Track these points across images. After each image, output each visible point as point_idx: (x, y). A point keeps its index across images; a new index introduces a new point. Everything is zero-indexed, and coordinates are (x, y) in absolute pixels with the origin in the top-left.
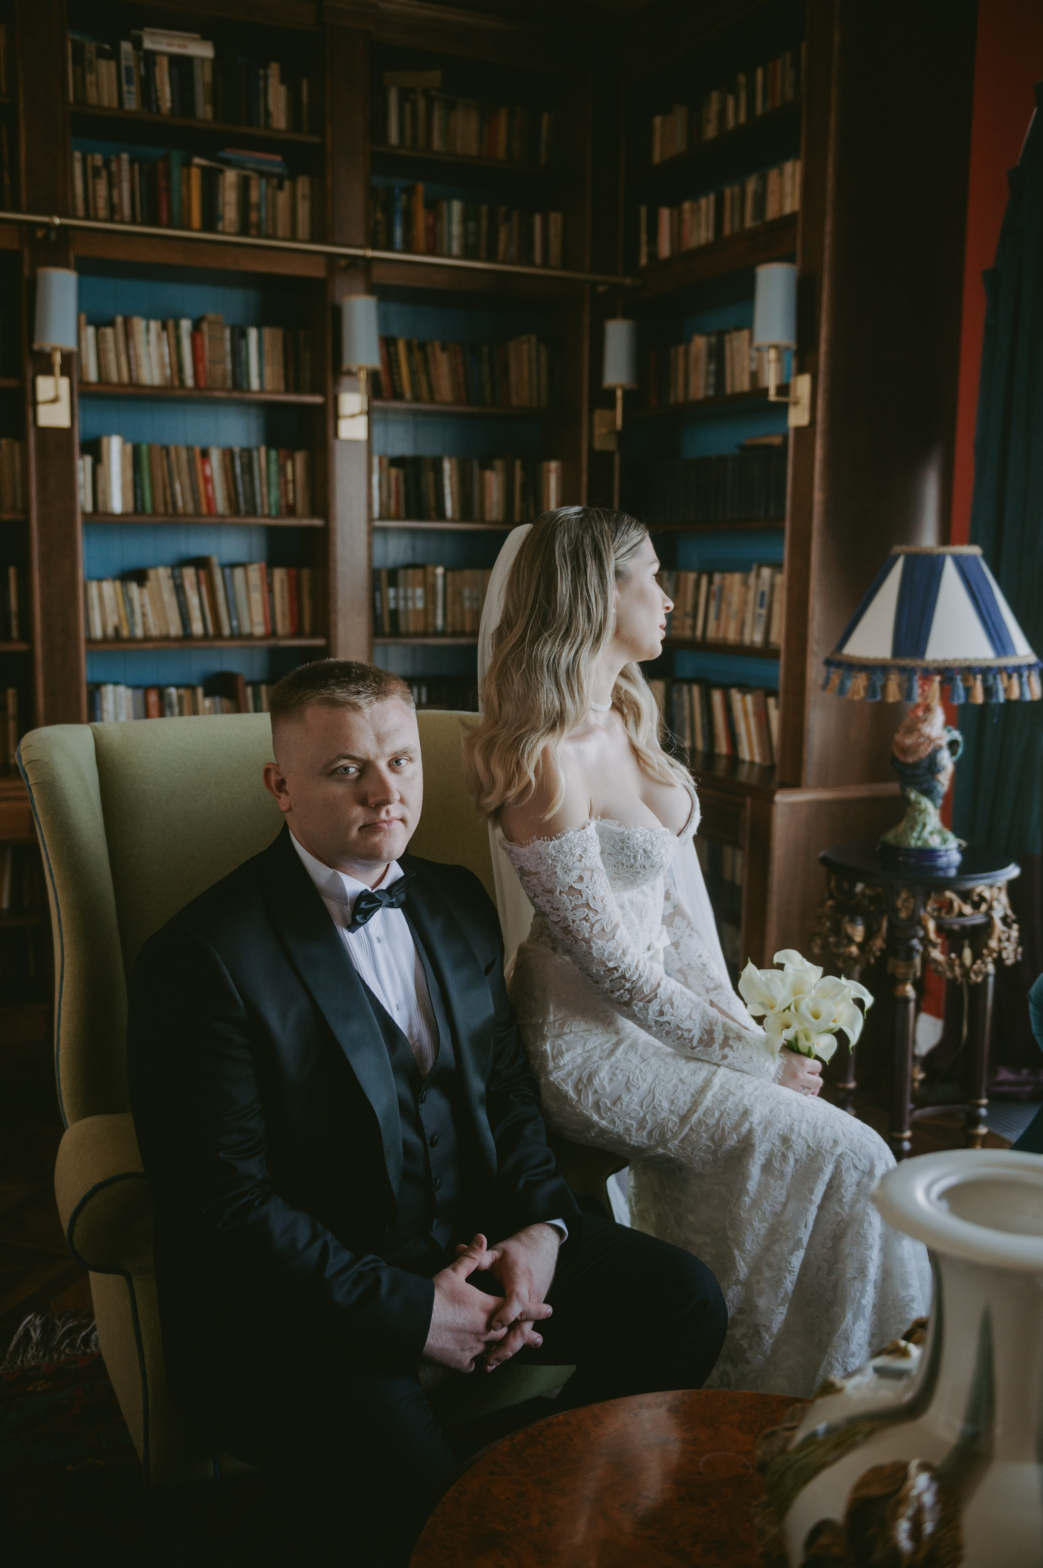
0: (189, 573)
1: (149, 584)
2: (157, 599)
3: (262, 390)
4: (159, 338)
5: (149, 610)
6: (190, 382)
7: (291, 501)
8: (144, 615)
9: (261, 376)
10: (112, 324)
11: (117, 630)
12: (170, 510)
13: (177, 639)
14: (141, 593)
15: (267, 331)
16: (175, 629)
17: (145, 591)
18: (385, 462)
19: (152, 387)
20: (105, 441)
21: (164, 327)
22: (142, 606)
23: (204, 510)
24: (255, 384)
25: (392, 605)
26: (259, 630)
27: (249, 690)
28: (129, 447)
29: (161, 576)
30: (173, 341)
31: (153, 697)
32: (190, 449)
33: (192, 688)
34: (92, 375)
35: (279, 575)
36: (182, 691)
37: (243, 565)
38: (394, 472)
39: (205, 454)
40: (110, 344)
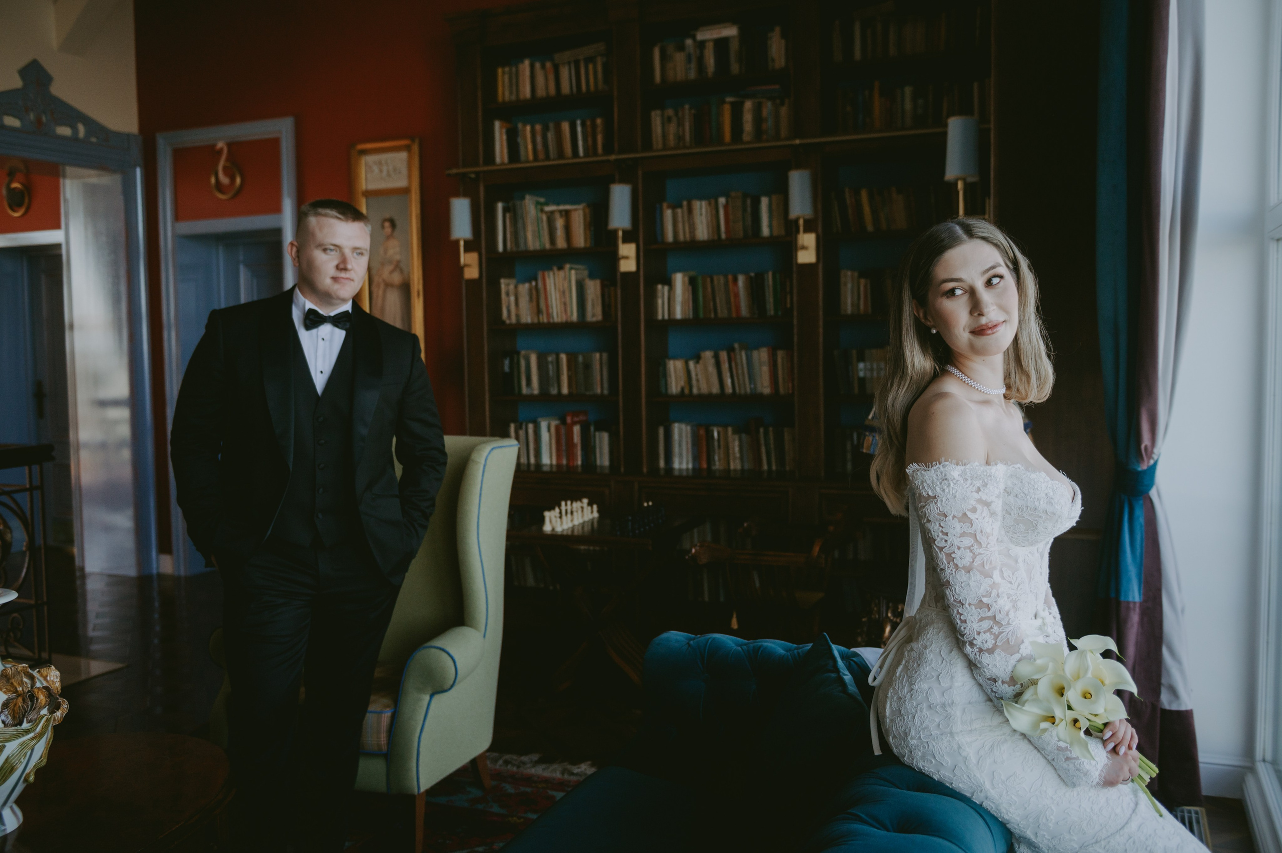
0: (724, 355)
1: (701, 362)
2: (706, 369)
3: (771, 236)
4: (707, 212)
5: (700, 377)
6: (723, 236)
7: (788, 306)
8: (698, 380)
9: (770, 226)
10: (681, 206)
11: (683, 389)
12: (713, 316)
13: (716, 396)
14: (695, 367)
15: (774, 197)
16: (715, 390)
17: (698, 366)
18: (856, 274)
19: (704, 242)
20: (673, 276)
21: (710, 204)
22: (697, 375)
23: (734, 315)
24: (765, 231)
25: (861, 374)
26: (767, 391)
27: (762, 430)
28: (687, 279)
29: (708, 355)
30: (714, 212)
31: (702, 432)
32: (726, 276)
33: (725, 426)
34: (670, 237)
35: (780, 354)
36: (720, 429)
37: (757, 348)
38: (863, 281)
39: (735, 280)
40: (680, 219)
